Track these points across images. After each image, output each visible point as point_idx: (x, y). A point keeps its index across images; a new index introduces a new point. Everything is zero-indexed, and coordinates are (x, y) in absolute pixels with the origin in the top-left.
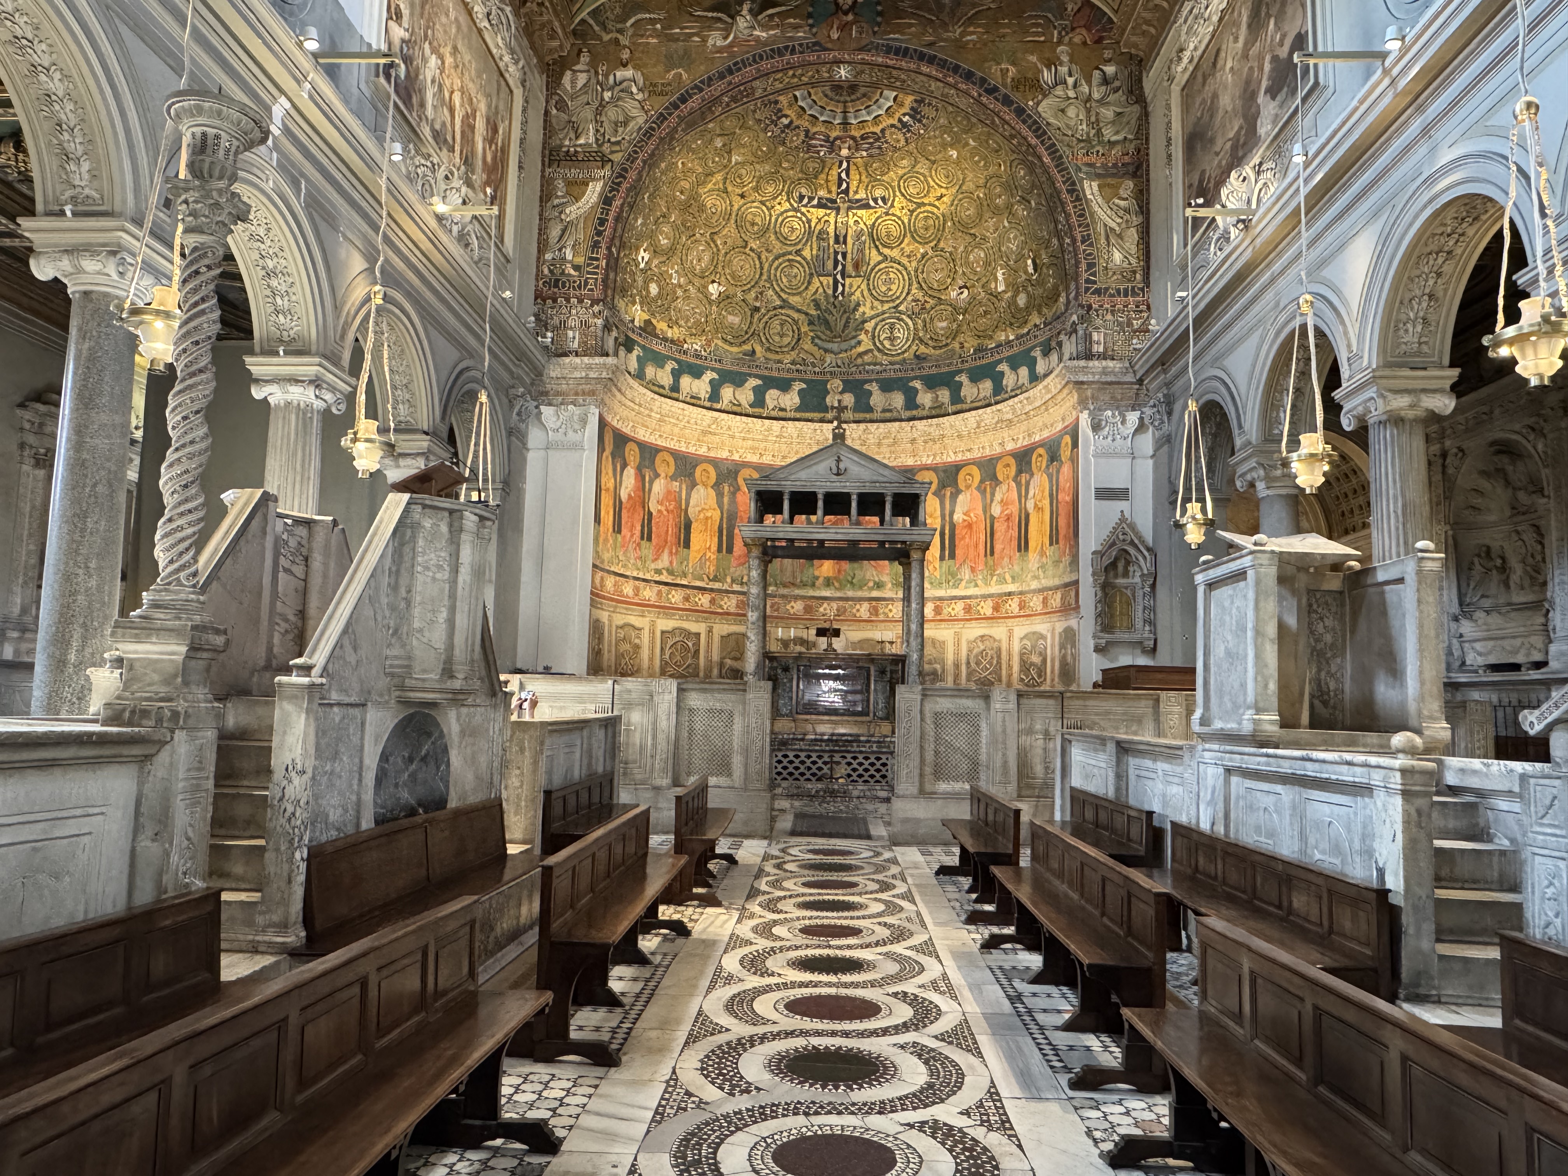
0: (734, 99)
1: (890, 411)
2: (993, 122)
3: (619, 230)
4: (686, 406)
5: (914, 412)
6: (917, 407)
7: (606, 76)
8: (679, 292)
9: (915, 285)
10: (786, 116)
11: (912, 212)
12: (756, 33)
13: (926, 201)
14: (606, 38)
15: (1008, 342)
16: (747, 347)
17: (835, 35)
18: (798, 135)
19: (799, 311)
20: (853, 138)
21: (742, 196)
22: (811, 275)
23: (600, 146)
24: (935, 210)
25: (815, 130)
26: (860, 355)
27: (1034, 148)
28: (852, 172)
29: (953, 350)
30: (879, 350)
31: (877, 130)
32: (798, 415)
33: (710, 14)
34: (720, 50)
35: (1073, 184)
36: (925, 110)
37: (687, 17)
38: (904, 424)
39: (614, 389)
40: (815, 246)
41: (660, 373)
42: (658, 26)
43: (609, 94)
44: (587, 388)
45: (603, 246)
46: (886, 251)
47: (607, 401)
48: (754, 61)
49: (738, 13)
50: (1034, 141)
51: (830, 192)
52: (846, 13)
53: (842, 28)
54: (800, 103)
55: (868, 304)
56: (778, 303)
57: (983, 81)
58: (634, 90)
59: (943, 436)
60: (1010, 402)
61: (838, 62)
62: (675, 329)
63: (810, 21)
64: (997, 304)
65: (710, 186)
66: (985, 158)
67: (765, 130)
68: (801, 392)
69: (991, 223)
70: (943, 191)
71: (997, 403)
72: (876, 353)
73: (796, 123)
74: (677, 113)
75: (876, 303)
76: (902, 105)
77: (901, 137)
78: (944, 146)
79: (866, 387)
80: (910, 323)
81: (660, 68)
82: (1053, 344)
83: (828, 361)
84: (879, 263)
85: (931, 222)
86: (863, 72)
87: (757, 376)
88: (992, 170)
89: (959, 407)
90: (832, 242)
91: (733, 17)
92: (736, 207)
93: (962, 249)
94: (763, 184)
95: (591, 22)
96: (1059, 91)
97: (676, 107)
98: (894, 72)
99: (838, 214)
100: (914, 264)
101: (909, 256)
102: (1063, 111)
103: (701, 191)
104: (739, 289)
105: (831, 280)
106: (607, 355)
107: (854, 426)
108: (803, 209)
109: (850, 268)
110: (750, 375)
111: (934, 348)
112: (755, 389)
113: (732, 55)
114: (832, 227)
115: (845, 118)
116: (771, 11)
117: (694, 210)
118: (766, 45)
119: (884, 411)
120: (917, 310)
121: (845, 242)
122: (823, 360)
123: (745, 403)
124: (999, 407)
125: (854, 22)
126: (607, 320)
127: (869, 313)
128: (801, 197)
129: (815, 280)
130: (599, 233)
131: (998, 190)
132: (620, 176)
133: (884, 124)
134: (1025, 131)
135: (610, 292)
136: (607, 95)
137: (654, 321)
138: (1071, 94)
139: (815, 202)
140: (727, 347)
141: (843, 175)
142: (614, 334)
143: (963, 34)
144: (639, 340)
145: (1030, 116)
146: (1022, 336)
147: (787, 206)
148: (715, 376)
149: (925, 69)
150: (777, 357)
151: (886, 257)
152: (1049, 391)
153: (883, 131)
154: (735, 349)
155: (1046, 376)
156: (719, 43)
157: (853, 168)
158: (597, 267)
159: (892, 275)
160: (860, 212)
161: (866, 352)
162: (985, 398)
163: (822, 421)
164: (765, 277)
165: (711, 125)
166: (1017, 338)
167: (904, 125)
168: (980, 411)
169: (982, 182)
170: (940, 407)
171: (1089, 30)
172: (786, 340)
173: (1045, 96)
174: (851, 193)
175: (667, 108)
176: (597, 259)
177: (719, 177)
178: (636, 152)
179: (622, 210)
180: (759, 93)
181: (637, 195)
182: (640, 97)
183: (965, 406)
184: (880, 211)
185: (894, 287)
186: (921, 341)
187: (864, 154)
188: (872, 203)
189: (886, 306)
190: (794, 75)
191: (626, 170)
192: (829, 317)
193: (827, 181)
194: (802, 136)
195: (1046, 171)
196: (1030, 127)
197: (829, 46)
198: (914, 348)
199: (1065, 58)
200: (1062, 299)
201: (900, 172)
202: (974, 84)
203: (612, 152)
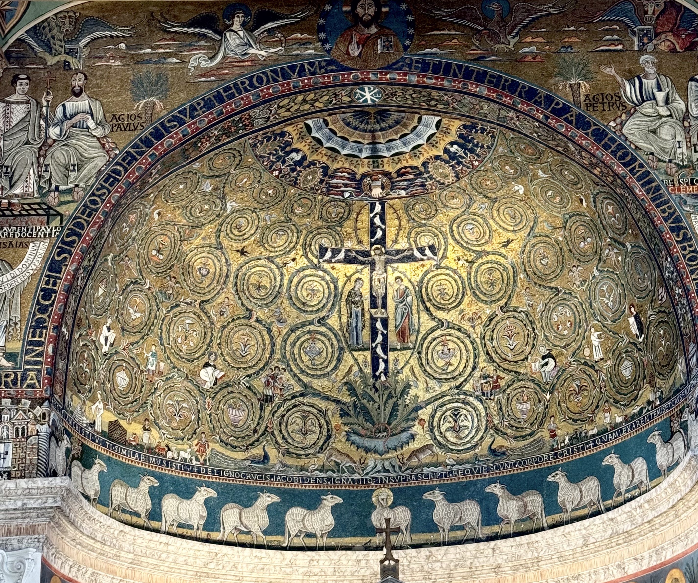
0: (226, 132)
1: (462, 528)
2: (566, 148)
3: (72, 304)
4: (172, 539)
5: (496, 529)
6: (498, 521)
7: (52, 107)
8: (159, 382)
9: (483, 357)
10: (297, 151)
11: (472, 262)
12: (251, 51)
13: (488, 248)
14: (51, 60)
15: (615, 427)
16: (257, 451)
17: (355, 52)
18: (313, 173)
19: (327, 398)
20: (387, 174)
21: (243, 252)
22: (341, 349)
23: (43, 196)
24: (502, 260)
25: (336, 166)
26: (415, 453)
27: (622, 178)
28: (388, 217)
29: (540, 440)
30: (440, 445)
31: (418, 163)
32: (333, 542)
33: (191, 30)
34: (206, 73)
35: (678, 220)
36: (479, 138)
37: (160, 35)
38: (482, 545)
39: (64, 522)
40: (344, 311)
41: (132, 494)
42: (123, 46)
43: (57, 130)
44: (25, 523)
45: (50, 325)
46: (440, 314)
47: (54, 539)
48: (251, 85)
49: (228, 28)
50: (621, 170)
51: (360, 242)
52: (368, 25)
53: (363, 43)
54: (315, 134)
55: (422, 385)
56: (298, 388)
57: (549, 99)
58: (91, 124)
59: (538, 560)
60: (627, 507)
61: (362, 83)
62: (154, 432)
63: (323, 36)
64: (595, 376)
65: (198, 241)
66: (560, 193)
67: (270, 169)
68: (335, 509)
69: (576, 274)
70: (511, 236)
71: (608, 509)
72: (436, 449)
73: (311, 158)
74: (151, 151)
75: (432, 383)
76: (447, 132)
77: (448, 170)
78: (506, 180)
79: (426, 496)
80: (480, 407)
81: (127, 96)
82: (676, 426)
83: (371, 464)
84: (432, 330)
85: (497, 275)
86: (393, 94)
87: (271, 491)
88: (571, 207)
89: (557, 517)
90: (367, 307)
91: (220, 33)
92: (234, 268)
93: (540, 307)
94: (270, 235)
95: (32, 42)
96: (647, 108)
97: (148, 143)
98: (435, 94)
99: (372, 270)
100: (479, 329)
101: (471, 320)
102: (654, 132)
103: (185, 248)
104: (242, 373)
105: (368, 355)
106: (55, 474)
107: (413, 552)
108: (326, 266)
109: (393, 339)
110: (262, 490)
111: (515, 438)
112: (270, 509)
113: (221, 78)
114: (366, 286)
115: (374, 150)
116: (269, 25)
117: (177, 271)
118: (267, 66)
119: (453, 528)
120: (487, 389)
121: (385, 306)
122: (363, 463)
123: (256, 530)
124: (611, 514)
125: (378, 36)
126: (54, 426)
127: (424, 396)
128: (323, 251)
129: (347, 356)
130: (43, 309)
131: (582, 230)
132: (72, 233)
133: (426, 156)
134: (609, 159)
135: (58, 388)
136: (54, 132)
137: (123, 423)
138: (663, 111)
139: (342, 255)
140: (228, 453)
141: (377, 221)
142: (65, 443)
143: (520, 44)
144: (102, 450)
145: (613, 140)
146: (633, 417)
147: (303, 262)
148: (213, 493)
149: (473, 88)
150: (301, 463)
151: (441, 323)
152: (677, 491)
153: (424, 164)
154: (239, 455)
155: (670, 469)
156: (204, 64)
157: (389, 211)
158: (40, 354)
159: (451, 345)
160: (403, 267)
161: (422, 450)
162: (591, 503)
163: (367, 548)
164: (277, 356)
165: (196, 165)
166: (626, 421)
167: (453, 156)
168: (586, 522)
169: (558, 222)
170: (530, 518)
171: (677, 35)
172: (311, 439)
173: (630, 115)
174: (389, 243)
175: (136, 146)
176: (40, 344)
177: (210, 229)
178: (94, 202)
179: (75, 277)
180: (259, 123)
181: (96, 257)
182: (99, 132)
183: (563, 516)
184: (429, 264)
185: (454, 361)
186: (497, 430)
187: (403, 193)
188: (417, 254)
189: (446, 387)
190: (304, 101)
191: (81, 226)
192: (370, 406)
193: (356, 229)
194: (319, 175)
195: (640, 206)
196: (614, 153)
197: (348, 64)
198: (488, 440)
199: (651, 70)
200: (681, 367)
201: (452, 214)
202: (539, 104)
203: (61, 203)
